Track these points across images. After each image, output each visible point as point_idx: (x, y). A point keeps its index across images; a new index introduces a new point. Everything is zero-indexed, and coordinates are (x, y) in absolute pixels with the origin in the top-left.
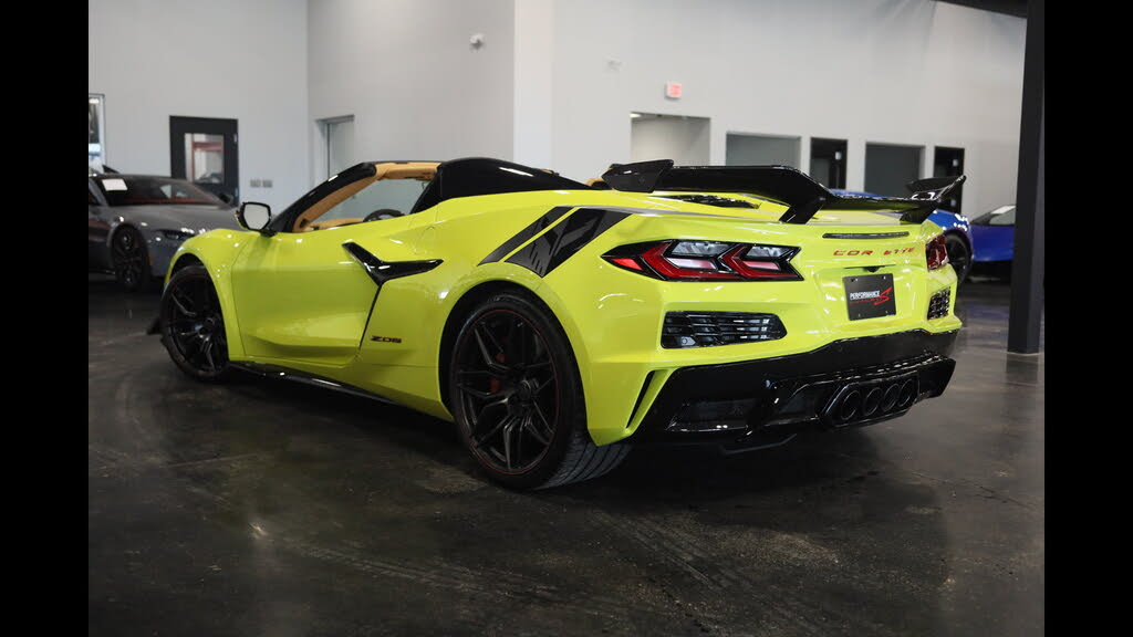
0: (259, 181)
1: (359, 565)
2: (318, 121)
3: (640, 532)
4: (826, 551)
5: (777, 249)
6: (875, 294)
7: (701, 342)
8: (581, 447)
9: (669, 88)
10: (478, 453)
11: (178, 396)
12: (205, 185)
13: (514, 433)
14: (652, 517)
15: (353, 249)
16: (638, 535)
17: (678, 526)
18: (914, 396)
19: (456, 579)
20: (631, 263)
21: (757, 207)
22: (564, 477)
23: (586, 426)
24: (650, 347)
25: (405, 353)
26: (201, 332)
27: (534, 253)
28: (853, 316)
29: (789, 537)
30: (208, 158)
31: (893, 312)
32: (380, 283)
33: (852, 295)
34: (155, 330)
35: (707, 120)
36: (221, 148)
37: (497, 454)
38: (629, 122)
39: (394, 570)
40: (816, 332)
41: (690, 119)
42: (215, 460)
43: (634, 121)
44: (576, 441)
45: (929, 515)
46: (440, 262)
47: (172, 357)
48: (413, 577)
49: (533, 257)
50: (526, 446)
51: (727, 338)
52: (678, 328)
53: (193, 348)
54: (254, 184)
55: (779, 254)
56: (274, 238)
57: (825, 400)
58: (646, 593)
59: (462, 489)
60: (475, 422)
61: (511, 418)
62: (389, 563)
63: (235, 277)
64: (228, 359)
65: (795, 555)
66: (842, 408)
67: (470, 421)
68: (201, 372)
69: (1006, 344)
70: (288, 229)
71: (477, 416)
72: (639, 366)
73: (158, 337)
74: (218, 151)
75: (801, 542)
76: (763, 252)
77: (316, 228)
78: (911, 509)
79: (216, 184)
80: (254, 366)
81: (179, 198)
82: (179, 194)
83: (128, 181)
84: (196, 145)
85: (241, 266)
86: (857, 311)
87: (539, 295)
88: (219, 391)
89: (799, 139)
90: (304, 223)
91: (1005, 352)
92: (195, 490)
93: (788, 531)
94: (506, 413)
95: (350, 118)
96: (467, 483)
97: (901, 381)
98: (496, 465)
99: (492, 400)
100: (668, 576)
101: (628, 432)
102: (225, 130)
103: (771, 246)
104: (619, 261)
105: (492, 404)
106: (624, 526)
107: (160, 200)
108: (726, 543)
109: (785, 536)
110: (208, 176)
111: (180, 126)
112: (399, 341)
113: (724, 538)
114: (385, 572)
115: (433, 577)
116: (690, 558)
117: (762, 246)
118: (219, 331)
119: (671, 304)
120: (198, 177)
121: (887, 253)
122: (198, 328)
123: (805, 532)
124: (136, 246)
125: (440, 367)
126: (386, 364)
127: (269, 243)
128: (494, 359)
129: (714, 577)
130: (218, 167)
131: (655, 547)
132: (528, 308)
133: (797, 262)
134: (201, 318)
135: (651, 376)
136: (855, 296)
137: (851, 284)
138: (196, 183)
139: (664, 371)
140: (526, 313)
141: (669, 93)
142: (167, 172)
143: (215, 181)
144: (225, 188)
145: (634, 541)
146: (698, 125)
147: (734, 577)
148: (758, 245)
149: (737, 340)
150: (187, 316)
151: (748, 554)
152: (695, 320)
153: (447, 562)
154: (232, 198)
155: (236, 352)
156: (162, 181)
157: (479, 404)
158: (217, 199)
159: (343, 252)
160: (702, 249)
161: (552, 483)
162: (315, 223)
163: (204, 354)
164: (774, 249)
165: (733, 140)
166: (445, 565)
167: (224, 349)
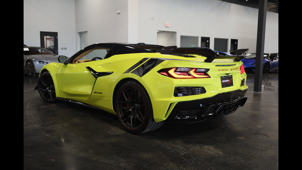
0: (63, 48)
1: (92, 158)
2: (78, 33)
3: (168, 146)
4: (218, 151)
5: (204, 69)
6: (228, 81)
7: (184, 95)
8: (152, 123)
9: (166, 24)
10: (124, 124)
11: (43, 107)
12: (49, 49)
13: (133, 119)
14: (171, 141)
15: (89, 69)
16: (168, 147)
17: (178, 144)
18: (238, 107)
19: (120, 162)
20: (165, 74)
21: (196, 57)
22: (147, 130)
23: (153, 117)
24: (171, 96)
25: (103, 96)
26: (49, 89)
27: (139, 71)
28: (223, 87)
29: (208, 147)
30: (50, 42)
31: (232, 85)
32: (96, 78)
33: (222, 81)
34: (36, 89)
35: (175, 32)
36: (53, 39)
37: (129, 124)
38: (156, 33)
39: (102, 160)
40: (213, 91)
41: (172, 32)
42: (52, 126)
43: (158, 32)
44: (150, 121)
45: (243, 139)
46: (113, 72)
47: (41, 96)
48: (108, 162)
49: (138, 72)
50: (136, 122)
51: (191, 94)
52: (178, 91)
53: (47, 93)
54: (62, 49)
55: (204, 71)
56: (68, 65)
57: (216, 109)
58: (172, 166)
59: (120, 134)
60: (123, 115)
61: (132, 114)
62: (101, 157)
63: (57, 75)
64: (56, 97)
65: (210, 152)
66: (220, 111)
67: (121, 115)
68: (49, 100)
69: (253, 89)
70: (71, 62)
71: (123, 113)
72: (168, 101)
73: (38, 90)
74: (53, 40)
75: (211, 148)
76: (200, 70)
77: (79, 62)
78: (238, 138)
79: (52, 49)
80: (63, 99)
81: (43, 52)
82: (43, 51)
83: (30, 48)
84: (47, 39)
85: (59, 72)
86: (224, 85)
87: (140, 82)
88: (53, 105)
89: (198, 37)
90: (76, 61)
91: (253, 92)
92: (48, 135)
93: (207, 145)
94: (131, 113)
95: (86, 32)
96: (121, 132)
97: (234, 103)
98: (129, 127)
99: (128, 110)
100: (177, 159)
101: (165, 119)
102: (54, 35)
103: (202, 69)
104: (162, 73)
105: (127, 111)
106: (164, 144)
107: (38, 53)
108: (192, 149)
109: (207, 147)
110: (50, 46)
111: (43, 34)
112: (102, 93)
113: (191, 147)
114: (100, 160)
115: (114, 162)
116: (183, 154)
117: (200, 69)
118: (53, 89)
119: (176, 85)
120: (48, 47)
121: (231, 70)
122: (48, 88)
123: (212, 145)
124: (32, 65)
125: (113, 101)
126: (98, 99)
127: (66, 66)
128: (127, 98)
129: (190, 160)
130: (53, 44)
131: (173, 151)
132: (137, 85)
133: (209, 73)
134: (48, 86)
135: (171, 104)
136: (223, 81)
137: (222, 78)
138: (47, 49)
139: (174, 103)
140: (136, 87)
141: (166, 26)
142: (40, 46)
143: (52, 48)
144: (55, 50)
145: (167, 149)
146: (173, 33)
147: (195, 160)
148: (199, 68)
149: (193, 94)
150: (45, 85)
151: (198, 152)
152: (183, 89)
153: (117, 157)
154: (56, 52)
155: (58, 95)
156: (38, 48)
157: (124, 111)
158: (52, 53)
159: (86, 69)
160: (184, 70)
161: (144, 132)
162: (78, 61)
163: (49, 95)
164: (203, 69)
165: (182, 37)
166: (117, 158)
167: (55, 94)
